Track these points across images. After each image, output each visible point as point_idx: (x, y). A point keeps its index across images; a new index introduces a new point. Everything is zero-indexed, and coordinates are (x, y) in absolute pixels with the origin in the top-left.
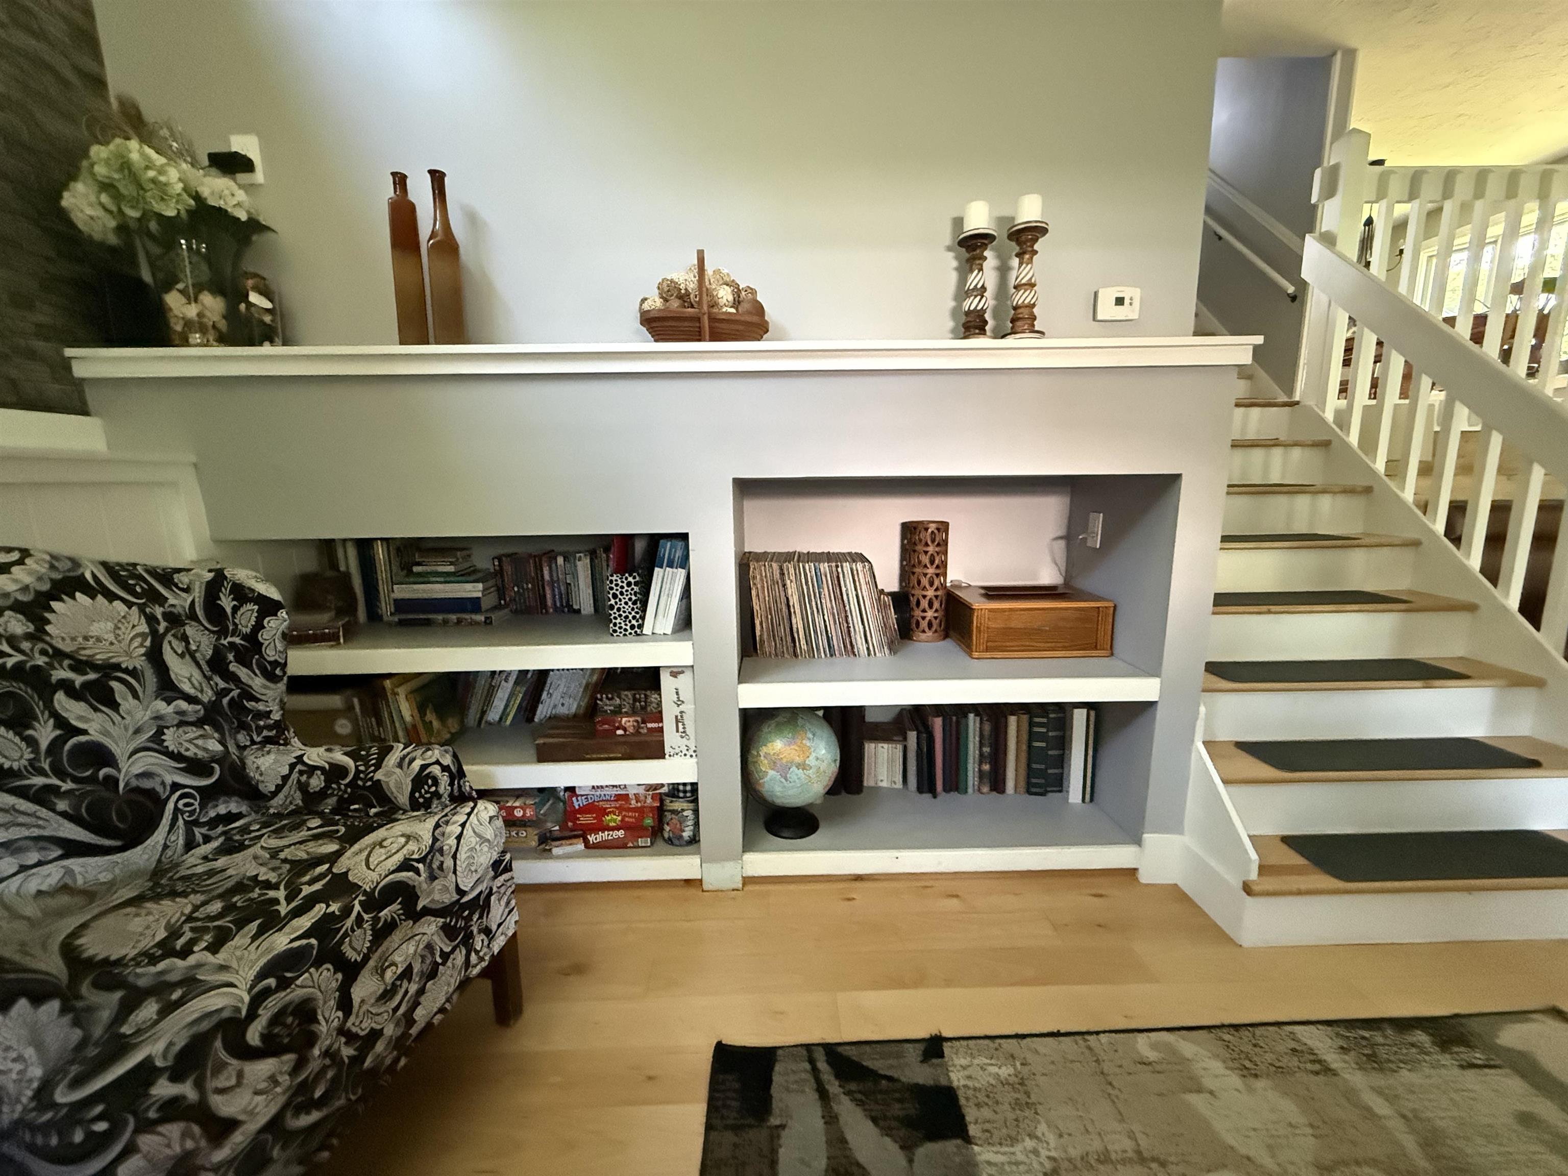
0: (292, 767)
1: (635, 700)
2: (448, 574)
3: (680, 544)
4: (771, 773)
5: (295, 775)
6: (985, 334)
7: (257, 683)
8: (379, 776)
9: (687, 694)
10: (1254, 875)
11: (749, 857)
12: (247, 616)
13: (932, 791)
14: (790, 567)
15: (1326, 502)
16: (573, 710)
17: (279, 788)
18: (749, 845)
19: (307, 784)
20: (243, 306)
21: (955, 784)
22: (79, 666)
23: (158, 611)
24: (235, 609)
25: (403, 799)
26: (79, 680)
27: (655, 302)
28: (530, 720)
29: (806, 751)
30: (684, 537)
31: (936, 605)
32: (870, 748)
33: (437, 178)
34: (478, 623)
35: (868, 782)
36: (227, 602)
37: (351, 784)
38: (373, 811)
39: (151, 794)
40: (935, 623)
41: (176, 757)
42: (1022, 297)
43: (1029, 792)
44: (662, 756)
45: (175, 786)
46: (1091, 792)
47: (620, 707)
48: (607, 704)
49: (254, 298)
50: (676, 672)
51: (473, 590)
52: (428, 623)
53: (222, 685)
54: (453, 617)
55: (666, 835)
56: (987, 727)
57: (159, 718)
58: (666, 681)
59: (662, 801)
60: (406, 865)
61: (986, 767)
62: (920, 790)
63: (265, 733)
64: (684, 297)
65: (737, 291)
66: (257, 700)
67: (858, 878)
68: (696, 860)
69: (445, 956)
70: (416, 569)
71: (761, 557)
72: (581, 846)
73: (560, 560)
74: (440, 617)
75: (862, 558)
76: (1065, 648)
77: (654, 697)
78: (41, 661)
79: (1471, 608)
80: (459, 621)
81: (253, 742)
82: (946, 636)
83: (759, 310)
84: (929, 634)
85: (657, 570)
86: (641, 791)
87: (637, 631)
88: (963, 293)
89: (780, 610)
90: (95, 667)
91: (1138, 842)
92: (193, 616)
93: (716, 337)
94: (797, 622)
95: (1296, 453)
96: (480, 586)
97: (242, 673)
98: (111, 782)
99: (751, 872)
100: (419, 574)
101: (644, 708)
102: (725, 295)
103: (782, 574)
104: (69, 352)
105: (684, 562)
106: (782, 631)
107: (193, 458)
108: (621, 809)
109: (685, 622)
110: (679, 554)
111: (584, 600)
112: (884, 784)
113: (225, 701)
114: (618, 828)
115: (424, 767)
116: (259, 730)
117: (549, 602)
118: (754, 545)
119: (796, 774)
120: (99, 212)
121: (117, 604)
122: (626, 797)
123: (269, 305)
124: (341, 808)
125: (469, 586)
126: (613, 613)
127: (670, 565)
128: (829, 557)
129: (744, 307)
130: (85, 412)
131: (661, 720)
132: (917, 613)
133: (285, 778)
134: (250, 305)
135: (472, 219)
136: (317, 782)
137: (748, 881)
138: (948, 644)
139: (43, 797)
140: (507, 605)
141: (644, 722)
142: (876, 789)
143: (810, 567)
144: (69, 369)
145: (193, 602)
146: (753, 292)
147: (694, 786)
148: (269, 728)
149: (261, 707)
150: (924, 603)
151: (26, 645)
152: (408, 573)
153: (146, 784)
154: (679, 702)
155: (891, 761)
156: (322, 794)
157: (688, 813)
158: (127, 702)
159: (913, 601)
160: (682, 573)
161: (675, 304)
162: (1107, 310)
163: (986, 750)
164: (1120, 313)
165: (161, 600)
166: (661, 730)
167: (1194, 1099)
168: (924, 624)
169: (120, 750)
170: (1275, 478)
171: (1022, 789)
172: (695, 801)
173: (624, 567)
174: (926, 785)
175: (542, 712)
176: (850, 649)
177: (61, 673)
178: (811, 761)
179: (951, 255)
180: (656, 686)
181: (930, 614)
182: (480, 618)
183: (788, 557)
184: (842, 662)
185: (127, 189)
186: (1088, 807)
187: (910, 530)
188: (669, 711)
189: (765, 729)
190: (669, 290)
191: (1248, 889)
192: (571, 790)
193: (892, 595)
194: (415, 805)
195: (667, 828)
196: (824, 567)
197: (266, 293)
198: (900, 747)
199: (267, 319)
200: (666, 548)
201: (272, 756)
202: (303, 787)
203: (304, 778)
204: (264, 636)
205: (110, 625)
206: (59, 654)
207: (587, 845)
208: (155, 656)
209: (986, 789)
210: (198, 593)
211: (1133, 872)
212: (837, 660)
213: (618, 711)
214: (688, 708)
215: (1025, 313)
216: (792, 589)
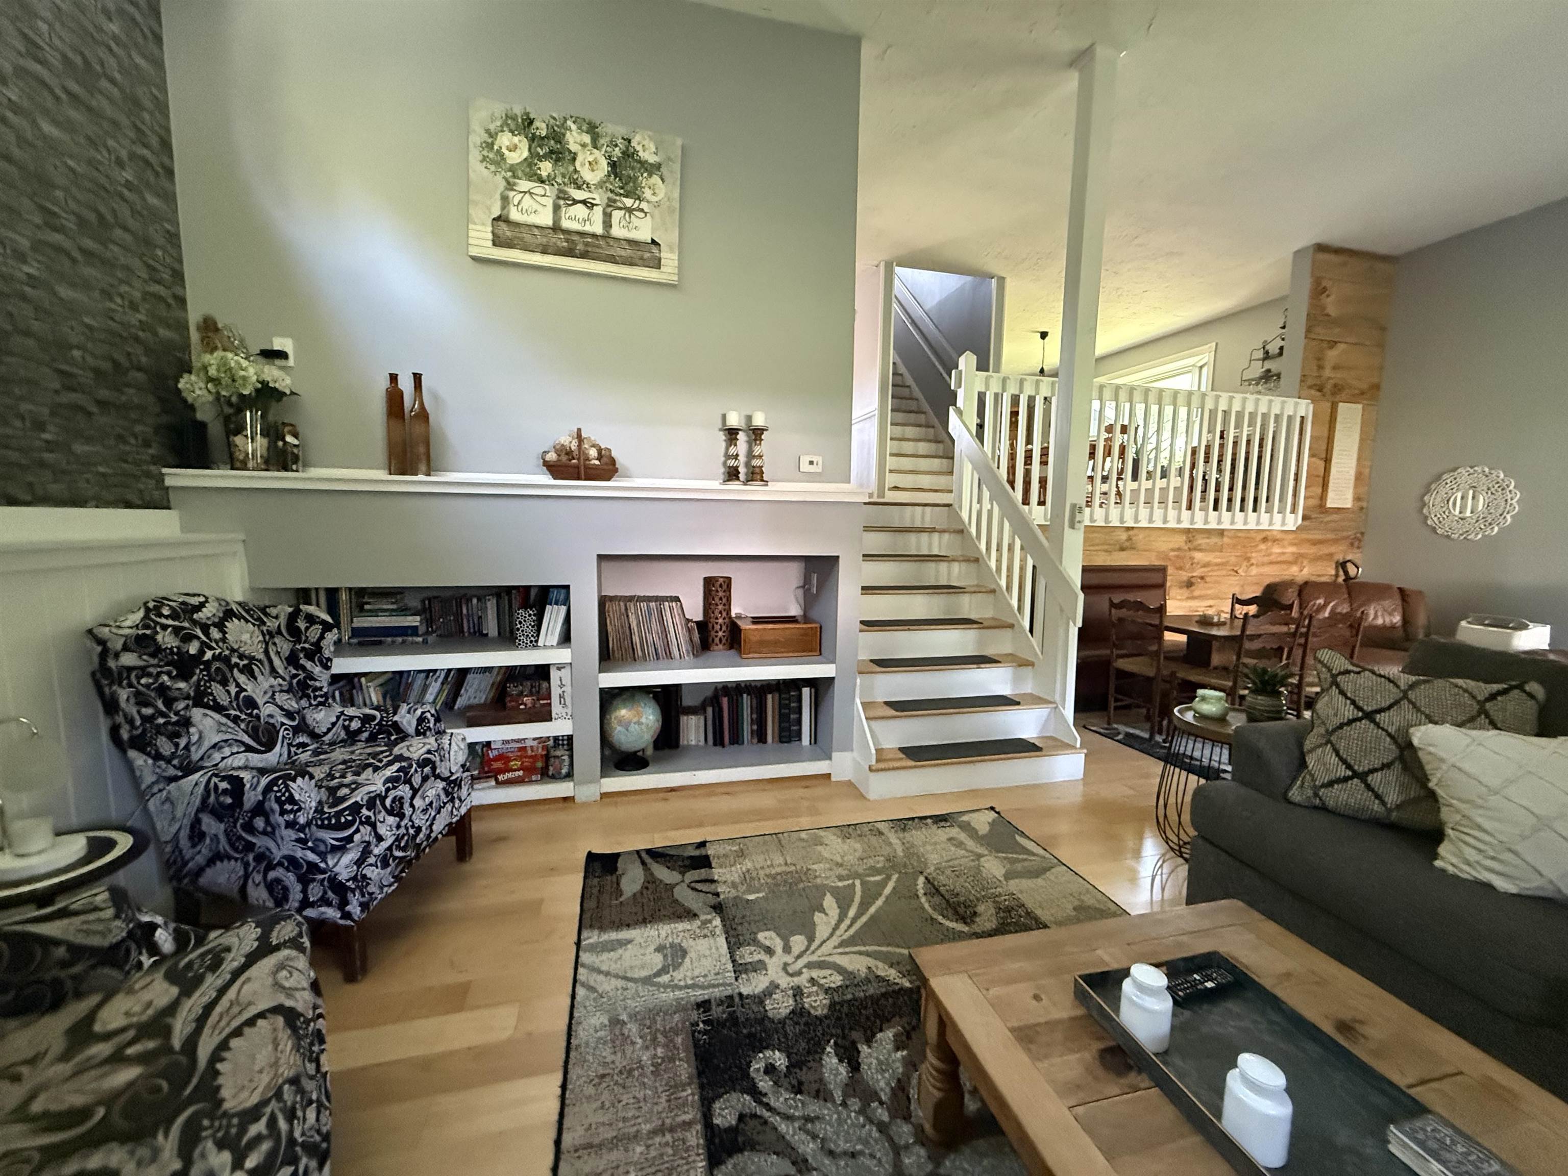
0: (338, 718)
1: (532, 687)
2: (393, 610)
3: (563, 591)
4: (619, 728)
5: (341, 722)
6: (738, 479)
7: (317, 670)
8: (396, 718)
9: (567, 681)
10: (874, 762)
11: (604, 780)
12: (315, 632)
13: (723, 745)
14: (631, 605)
15: (956, 567)
16: (482, 701)
17: (329, 730)
18: (604, 774)
19: (349, 726)
20: (280, 444)
21: (736, 739)
22: (241, 657)
23: (265, 629)
24: (307, 629)
25: (411, 730)
26: (242, 663)
27: (552, 456)
28: (451, 708)
29: (639, 715)
30: (567, 587)
31: (724, 628)
32: (684, 719)
33: (417, 378)
34: (417, 643)
35: (683, 742)
36: (302, 624)
37: (379, 724)
38: (393, 738)
39: (273, 725)
40: (724, 641)
41: (281, 708)
42: (755, 462)
43: (781, 742)
44: (550, 719)
45: (283, 724)
46: (815, 739)
47: (522, 692)
48: (513, 690)
49: (289, 439)
50: (560, 667)
51: (414, 621)
52: (380, 643)
53: (294, 672)
54: (400, 639)
55: (550, 773)
56: (754, 701)
57: (272, 687)
58: (554, 674)
59: (548, 752)
60: (429, 752)
61: (755, 727)
62: (715, 744)
63: (319, 699)
64: (569, 453)
65: (600, 451)
66: (316, 680)
67: (672, 790)
68: (571, 784)
69: (445, 804)
70: (367, 607)
71: (612, 599)
72: (493, 783)
73: (475, 601)
74: (389, 639)
75: (677, 599)
76: (793, 652)
77: (545, 685)
78: (227, 652)
79: (1011, 626)
80: (404, 642)
81: (311, 705)
82: (731, 648)
83: (613, 461)
84: (721, 646)
85: (548, 607)
86: (535, 743)
87: (535, 645)
88: (728, 456)
89: (624, 633)
90: (246, 657)
91: (830, 758)
92: (279, 632)
93: (588, 478)
94: (636, 639)
95: (946, 536)
96: (418, 618)
97: (309, 665)
98: (258, 717)
99: (604, 790)
100: (370, 611)
101: (538, 692)
102: (593, 453)
103: (626, 609)
104: (165, 470)
105: (566, 601)
106: (627, 643)
107: (242, 536)
108: (521, 757)
109: (566, 638)
110: (562, 597)
111: (491, 627)
112: (693, 743)
113: (295, 681)
114: (518, 770)
115: (423, 713)
116: (315, 697)
117: (466, 629)
118: (609, 592)
119: (634, 728)
120: (205, 392)
121: (250, 624)
122: (524, 749)
123: (296, 442)
124: (372, 738)
125: (410, 618)
126: (519, 633)
127: (556, 603)
128: (657, 599)
129: (605, 460)
130: (169, 508)
131: (550, 698)
132: (713, 633)
133: (334, 724)
134: (285, 443)
135: (436, 397)
136: (355, 725)
137: (604, 795)
138: (733, 652)
139: (236, 720)
140: (433, 632)
141: (538, 700)
142: (688, 747)
143: (644, 605)
144: (163, 481)
145: (279, 626)
146: (610, 450)
147: (570, 738)
148: (321, 696)
149: (318, 684)
150: (717, 627)
151: (221, 644)
152: (360, 609)
153: (272, 721)
154: (562, 686)
155: (697, 727)
156: (359, 731)
157: (566, 758)
158: (260, 678)
159: (710, 626)
160: (563, 609)
161: (564, 458)
162: (805, 467)
163: (754, 716)
164: (812, 469)
165: (264, 623)
166: (550, 704)
167: (819, 848)
168: (717, 640)
169: (260, 702)
170: (935, 551)
171: (777, 739)
172: (571, 749)
173: (525, 605)
174: (719, 741)
175: (460, 702)
176: (669, 655)
177: (235, 660)
178: (643, 720)
179: (721, 433)
180: (547, 678)
181: (720, 634)
182: (420, 639)
183: (631, 599)
184: (664, 662)
185: (226, 380)
186: (813, 746)
187: (709, 582)
188: (555, 692)
189: (615, 703)
190: (562, 450)
191: (871, 769)
192: (488, 744)
193: (698, 623)
194: (418, 733)
195: (551, 768)
196: (653, 604)
197: (296, 436)
198: (702, 718)
199: (295, 451)
200: (554, 594)
201: (323, 713)
202: (346, 728)
203: (347, 723)
204: (324, 643)
205: (248, 635)
206: (233, 650)
207: (497, 780)
208: (266, 652)
209: (755, 741)
210: (283, 620)
211: (828, 776)
212: (661, 661)
213: (521, 694)
214: (568, 689)
215: (757, 470)
216: (632, 618)
